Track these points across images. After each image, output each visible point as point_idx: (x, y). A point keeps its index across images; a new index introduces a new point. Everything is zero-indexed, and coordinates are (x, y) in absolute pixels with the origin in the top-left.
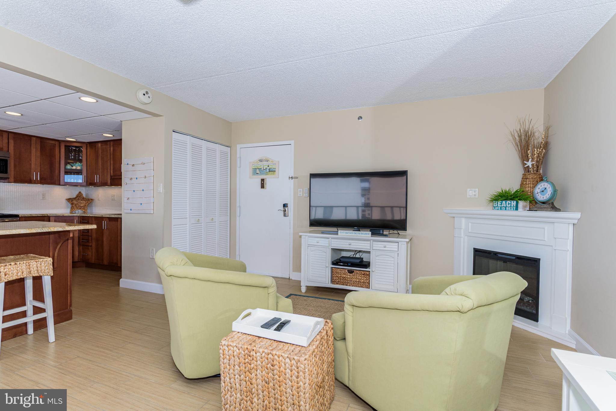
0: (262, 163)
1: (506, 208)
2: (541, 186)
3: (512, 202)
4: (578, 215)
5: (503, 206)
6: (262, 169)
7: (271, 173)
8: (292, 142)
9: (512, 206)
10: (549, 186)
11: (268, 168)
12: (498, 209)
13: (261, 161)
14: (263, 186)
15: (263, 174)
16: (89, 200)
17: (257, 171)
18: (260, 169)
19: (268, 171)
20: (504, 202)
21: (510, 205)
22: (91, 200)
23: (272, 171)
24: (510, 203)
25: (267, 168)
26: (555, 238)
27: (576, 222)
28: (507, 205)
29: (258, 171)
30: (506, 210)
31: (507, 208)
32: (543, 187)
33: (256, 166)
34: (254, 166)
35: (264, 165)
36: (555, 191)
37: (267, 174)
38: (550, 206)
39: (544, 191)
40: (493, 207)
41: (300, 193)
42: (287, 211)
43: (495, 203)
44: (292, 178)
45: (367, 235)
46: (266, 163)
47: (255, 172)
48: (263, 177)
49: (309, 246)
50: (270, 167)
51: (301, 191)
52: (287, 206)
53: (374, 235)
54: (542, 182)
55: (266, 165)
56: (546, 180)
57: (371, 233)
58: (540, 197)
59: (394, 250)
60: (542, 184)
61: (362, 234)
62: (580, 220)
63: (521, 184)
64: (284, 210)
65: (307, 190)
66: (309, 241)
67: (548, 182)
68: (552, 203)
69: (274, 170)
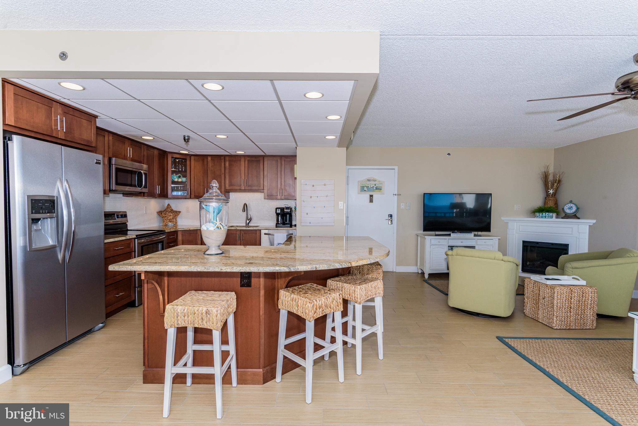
0: (370, 182)
1: (545, 217)
2: (568, 205)
3: (550, 214)
4: (594, 221)
5: (543, 215)
6: (370, 187)
8: (396, 168)
9: (550, 216)
10: (574, 205)
11: (375, 186)
12: (540, 218)
13: (369, 180)
14: (371, 201)
15: (370, 191)
16: (176, 212)
17: (365, 188)
18: (367, 187)
19: (375, 188)
20: (544, 214)
21: (548, 215)
22: (180, 212)
23: (378, 189)
24: (548, 214)
26: (579, 233)
27: (591, 224)
28: (546, 215)
29: (365, 189)
30: (545, 218)
31: (546, 217)
32: (569, 206)
33: (364, 184)
34: (362, 184)
35: (371, 184)
36: (578, 209)
37: (374, 191)
38: (575, 216)
39: (570, 208)
40: (535, 217)
41: (403, 206)
42: (392, 220)
43: (537, 214)
44: (396, 195)
45: (471, 235)
46: (374, 183)
47: (363, 189)
48: (371, 193)
49: (431, 245)
50: (377, 186)
51: (404, 205)
52: (391, 216)
53: (475, 235)
54: (569, 203)
55: (373, 184)
56: (571, 202)
57: (473, 234)
58: (568, 211)
59: (491, 244)
60: (569, 204)
61: (468, 235)
62: (594, 224)
63: (545, 203)
64: (390, 219)
65: (409, 204)
66: (432, 241)
67: (573, 203)
68: (575, 215)
69: (380, 188)
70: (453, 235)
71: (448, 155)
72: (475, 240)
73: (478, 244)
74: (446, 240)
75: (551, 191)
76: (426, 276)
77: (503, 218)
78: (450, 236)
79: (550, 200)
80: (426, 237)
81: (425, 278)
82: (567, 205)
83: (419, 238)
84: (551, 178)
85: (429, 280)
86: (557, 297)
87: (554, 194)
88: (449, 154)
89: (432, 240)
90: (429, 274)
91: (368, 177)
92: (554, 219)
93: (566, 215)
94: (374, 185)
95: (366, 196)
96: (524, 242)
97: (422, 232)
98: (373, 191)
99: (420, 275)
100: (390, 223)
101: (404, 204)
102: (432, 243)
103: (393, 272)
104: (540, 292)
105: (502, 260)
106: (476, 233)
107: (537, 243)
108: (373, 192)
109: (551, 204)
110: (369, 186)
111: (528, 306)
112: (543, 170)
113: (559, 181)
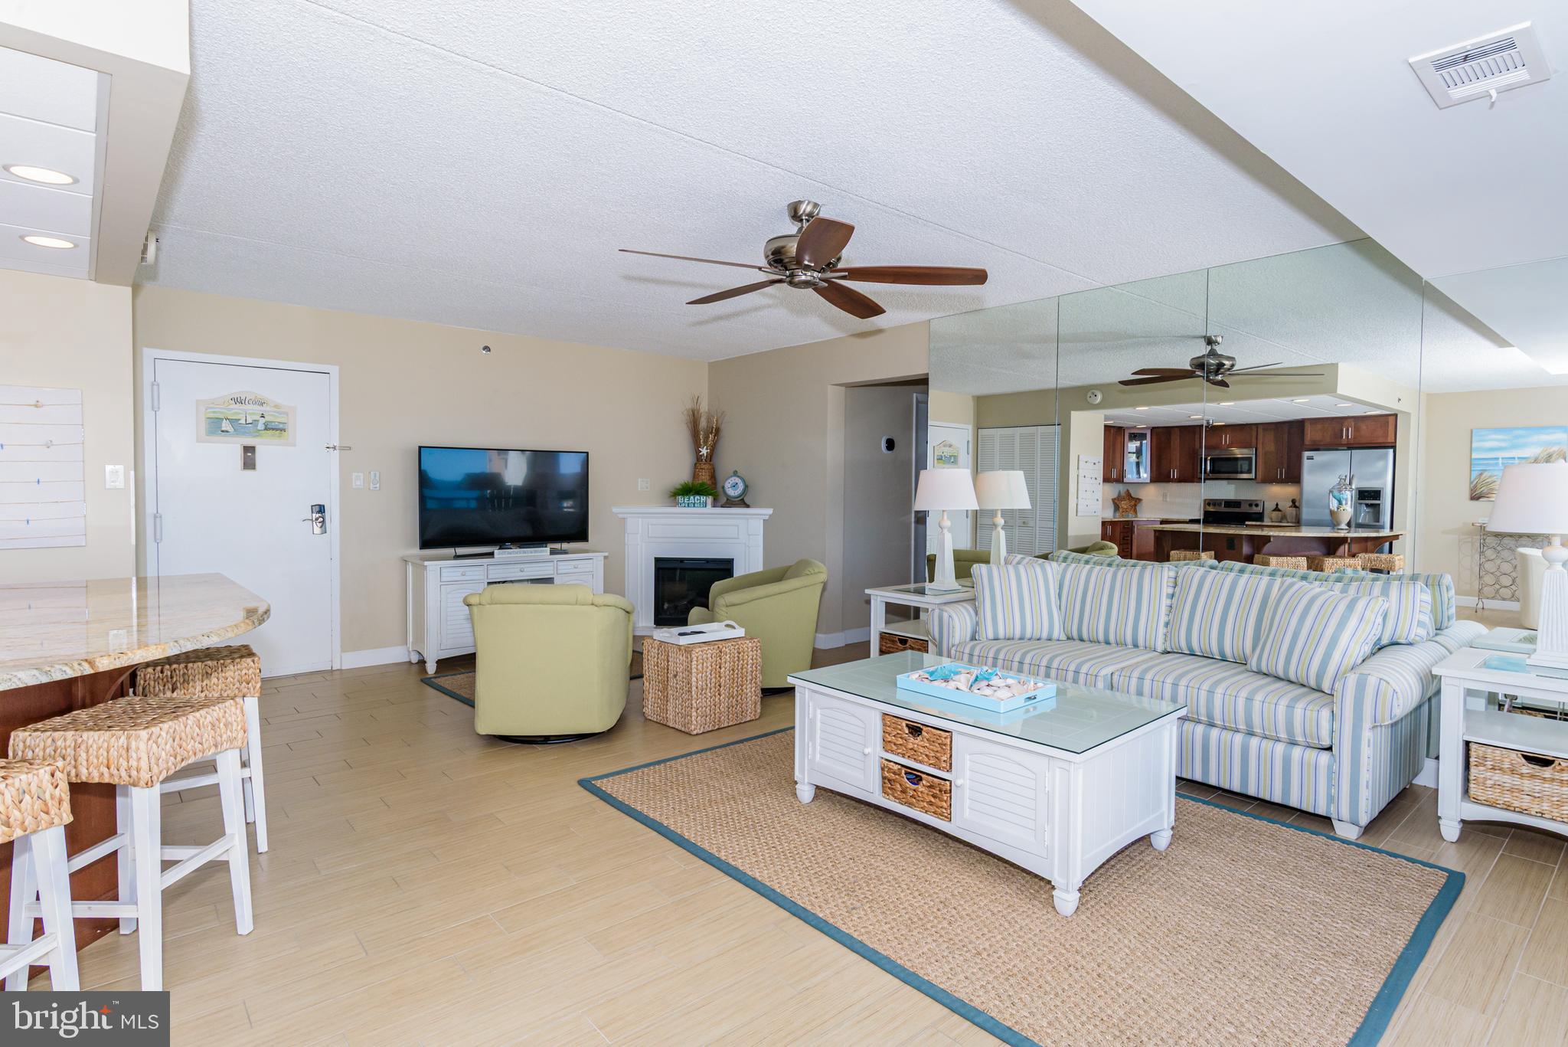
0: (243, 407)
1: (694, 504)
3: (702, 497)
4: (770, 511)
5: (690, 502)
6: (243, 421)
7: (270, 432)
8: (334, 370)
9: (702, 502)
10: (740, 481)
11: (262, 420)
12: (685, 506)
13: (238, 401)
14: (249, 464)
15: (244, 434)
17: (223, 425)
18: (233, 422)
19: (261, 426)
20: (692, 497)
21: (699, 501)
23: (275, 429)
24: (699, 498)
25: (258, 421)
26: (749, 535)
27: (767, 517)
28: (696, 501)
29: (226, 426)
30: (694, 507)
31: (696, 505)
32: (733, 481)
33: (221, 413)
34: (214, 412)
35: (252, 412)
36: (746, 487)
37: (259, 435)
38: (742, 502)
39: (735, 486)
40: (677, 504)
41: (358, 481)
42: (323, 522)
43: (680, 499)
44: (334, 448)
45: (544, 552)
46: (259, 409)
47: (215, 426)
48: (249, 441)
49: (443, 583)
50: (268, 418)
51: (362, 478)
52: (321, 509)
53: (553, 552)
54: (732, 476)
55: (253, 414)
56: (735, 474)
57: (548, 549)
58: (732, 492)
59: (588, 570)
60: (733, 478)
61: (535, 552)
62: (770, 516)
63: (695, 476)
64: (317, 519)
65: (378, 475)
66: (443, 574)
67: (738, 477)
68: (743, 499)
69: (281, 426)
70: (499, 554)
71: (484, 349)
72: (552, 564)
73: (560, 572)
74: (481, 568)
75: (704, 451)
76: (431, 668)
77: (615, 510)
78: (493, 557)
79: (702, 469)
80: (426, 563)
81: (426, 672)
82: (729, 481)
83: (410, 568)
84: (703, 424)
85: (439, 677)
86: (697, 669)
87: (710, 457)
88: (487, 348)
89: (443, 570)
90: (440, 662)
91: (236, 390)
92: (709, 509)
93: (728, 499)
94: (257, 417)
95: (230, 450)
96: (658, 560)
97: (416, 551)
98: (257, 434)
99: (415, 669)
100: (317, 530)
101: (362, 475)
102: (443, 579)
103: (332, 671)
104: (670, 663)
105: (593, 604)
106: (557, 546)
107: (682, 560)
108: (257, 436)
109: (704, 478)
110: (239, 420)
111: (650, 698)
112: (689, 405)
113: (718, 431)
